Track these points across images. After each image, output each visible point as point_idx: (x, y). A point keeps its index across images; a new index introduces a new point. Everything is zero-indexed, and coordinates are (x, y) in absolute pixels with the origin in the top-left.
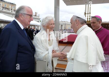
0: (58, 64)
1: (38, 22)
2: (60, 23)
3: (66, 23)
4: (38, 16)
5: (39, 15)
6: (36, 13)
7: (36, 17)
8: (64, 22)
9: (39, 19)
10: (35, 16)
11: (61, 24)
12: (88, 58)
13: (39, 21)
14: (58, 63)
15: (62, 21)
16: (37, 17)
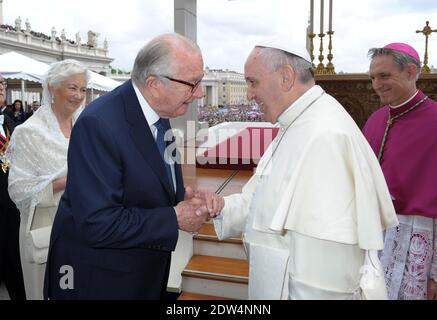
0: (195, 257)
1: (102, 73)
3: (228, 76)
4: (102, 47)
5: (106, 43)
6: (91, 34)
7: (91, 53)
8: (220, 71)
9: (107, 61)
10: (90, 46)
11: (204, 84)
12: (356, 224)
13: (108, 70)
14: (197, 252)
15: (211, 71)
16: (98, 54)
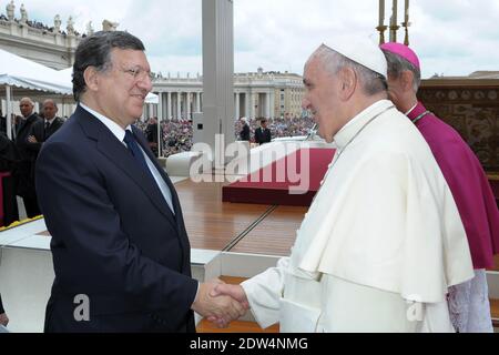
2: (254, 83)
3: (288, 80)
6: (107, 25)
8: (277, 73)
11: (254, 91)
15: (264, 73)
